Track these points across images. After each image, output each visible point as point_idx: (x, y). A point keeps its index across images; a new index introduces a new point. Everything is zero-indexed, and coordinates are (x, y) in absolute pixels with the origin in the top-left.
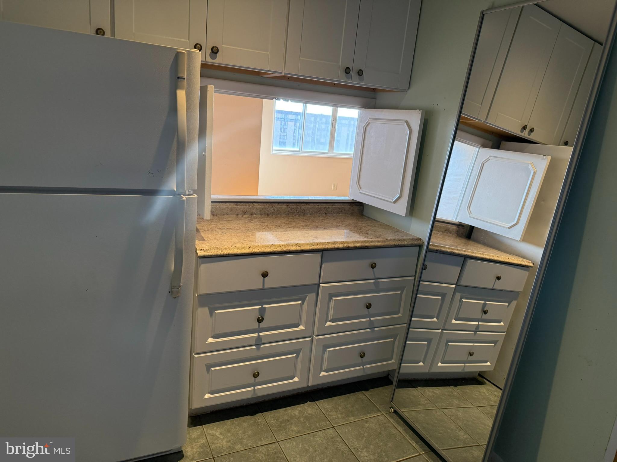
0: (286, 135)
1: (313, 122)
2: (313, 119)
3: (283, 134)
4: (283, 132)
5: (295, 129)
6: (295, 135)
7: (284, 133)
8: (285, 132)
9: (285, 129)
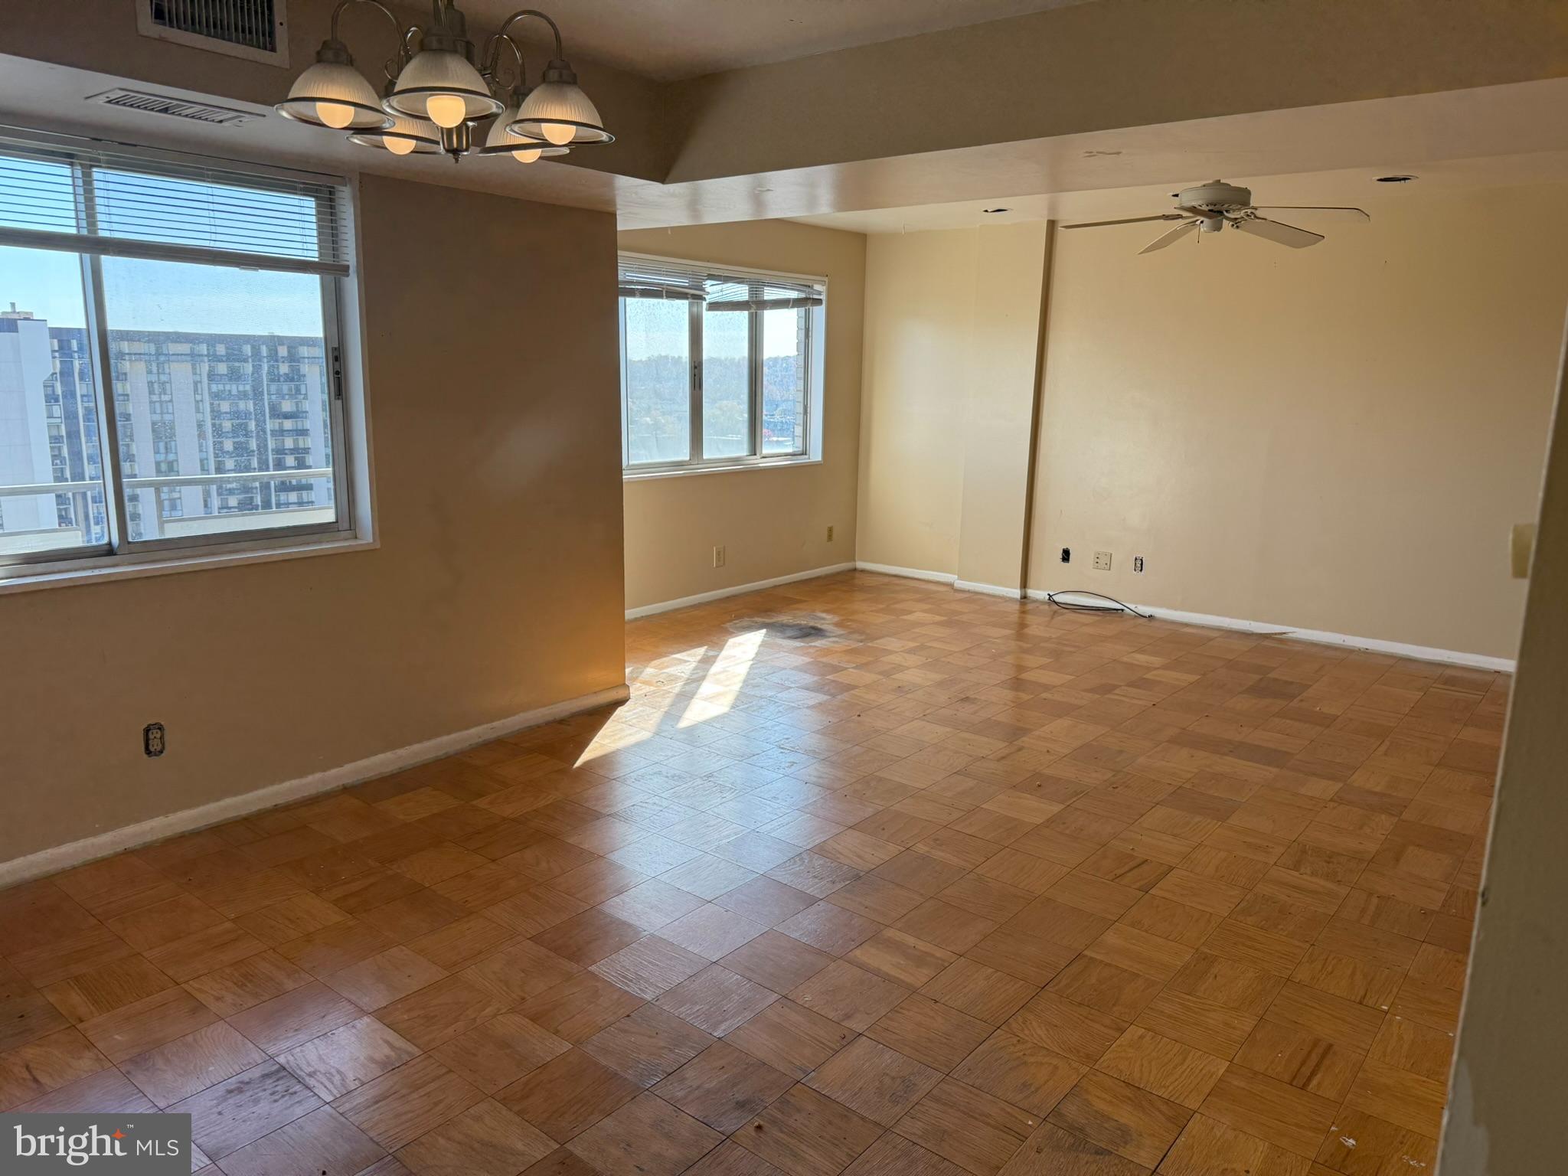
0: (171, 401)
1: (250, 360)
2: (247, 350)
3: (160, 398)
4: (160, 394)
5: (196, 383)
6: (199, 398)
7: (163, 396)
8: (165, 394)
9: (164, 383)
